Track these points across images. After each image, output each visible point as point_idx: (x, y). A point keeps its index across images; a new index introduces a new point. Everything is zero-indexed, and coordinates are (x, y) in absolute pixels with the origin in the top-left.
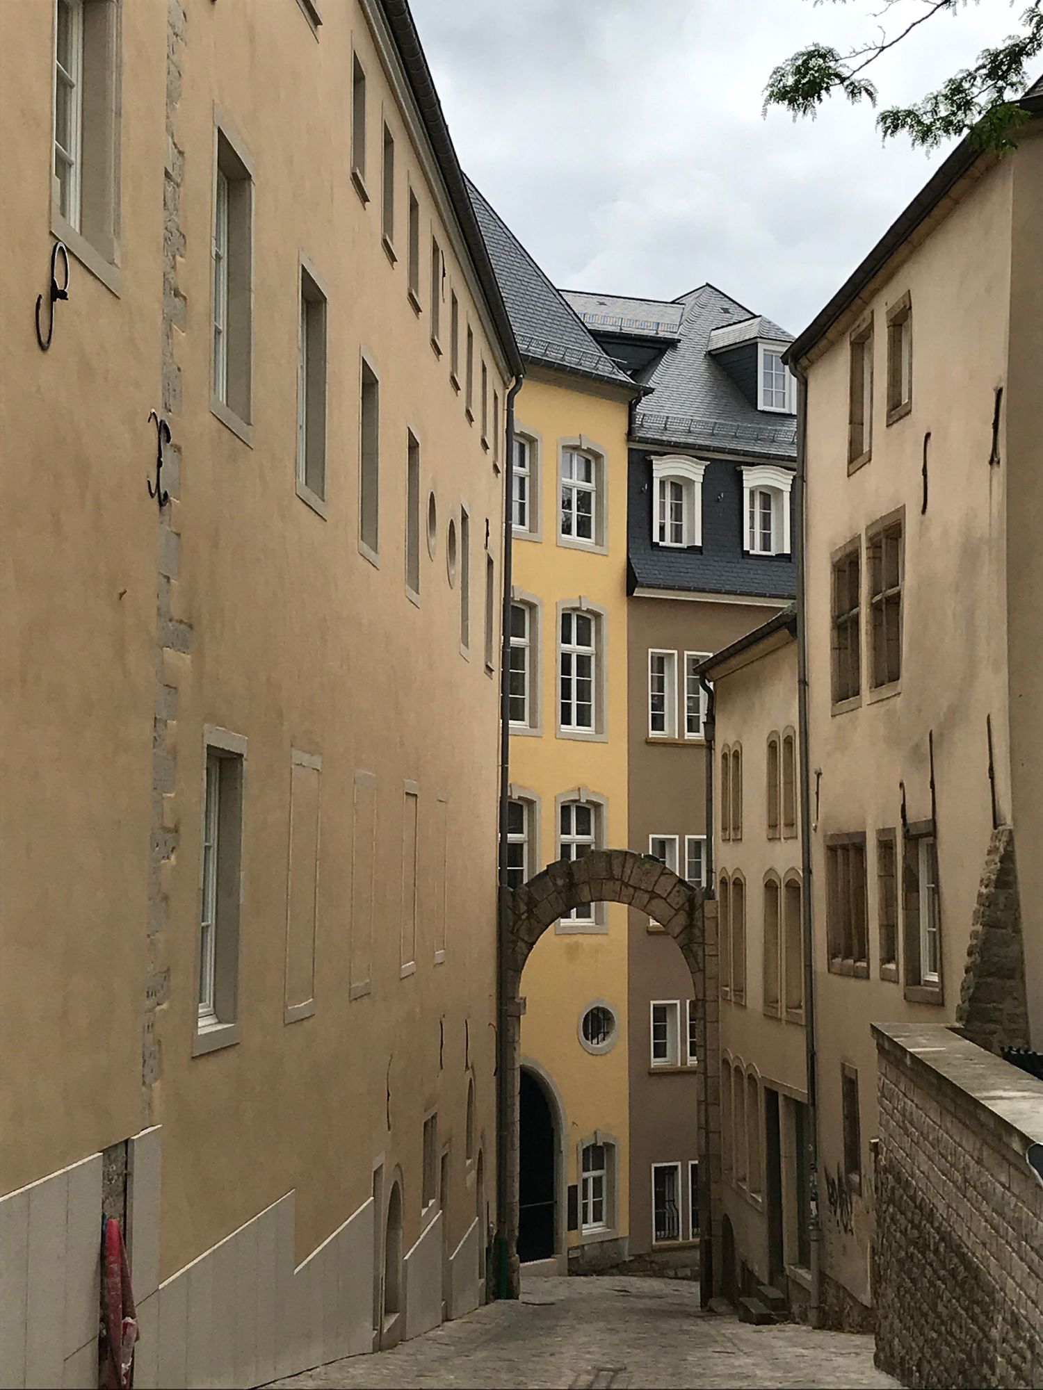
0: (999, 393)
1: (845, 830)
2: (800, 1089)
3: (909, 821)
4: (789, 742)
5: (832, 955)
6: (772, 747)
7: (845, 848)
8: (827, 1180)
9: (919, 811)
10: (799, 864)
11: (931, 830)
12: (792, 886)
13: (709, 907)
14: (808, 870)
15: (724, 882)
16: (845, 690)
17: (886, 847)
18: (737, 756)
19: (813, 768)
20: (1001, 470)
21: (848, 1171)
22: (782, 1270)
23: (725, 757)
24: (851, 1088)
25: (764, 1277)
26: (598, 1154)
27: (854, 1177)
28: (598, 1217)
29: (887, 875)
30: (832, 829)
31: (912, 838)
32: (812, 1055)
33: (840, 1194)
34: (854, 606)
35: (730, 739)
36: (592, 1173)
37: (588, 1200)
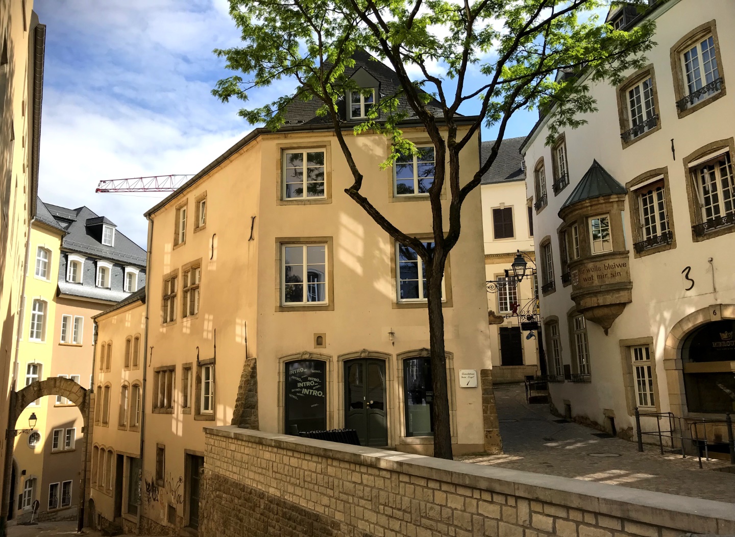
0: (253, 219)
1: (164, 365)
2: (136, 453)
3: (200, 359)
4: (137, 339)
5: (155, 407)
6: (128, 341)
7: (164, 372)
8: (146, 483)
9: (206, 355)
10: (140, 378)
11: (213, 362)
12: (136, 386)
13: (92, 395)
14: (145, 380)
15: (100, 387)
17: (187, 369)
18: (109, 345)
19: (149, 345)
20: (255, 243)
21: (157, 480)
22: (120, 515)
23: (103, 346)
24: (161, 451)
25: (111, 519)
26: (31, 482)
27: (161, 482)
28: (28, 504)
29: (185, 379)
30: (158, 365)
31: (200, 365)
32: (142, 442)
33: (152, 488)
34: (173, 291)
35: (107, 340)
36: (28, 489)
37: (25, 499)
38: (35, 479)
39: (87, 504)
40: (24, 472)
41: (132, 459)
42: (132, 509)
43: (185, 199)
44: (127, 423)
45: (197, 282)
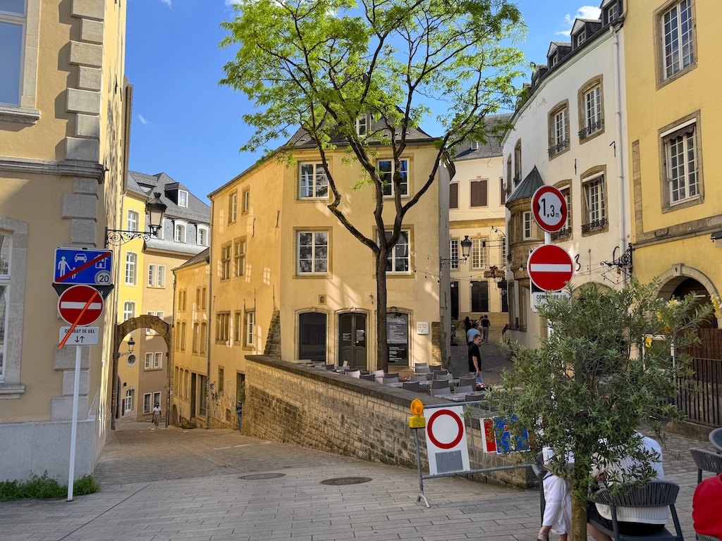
0: (279, 212)
1: (223, 310)
2: (204, 372)
3: (246, 308)
4: (204, 289)
5: (217, 340)
6: (198, 290)
7: (223, 315)
8: (212, 394)
9: (250, 306)
10: (207, 319)
11: (254, 310)
12: (204, 324)
13: (173, 329)
14: (210, 320)
15: (178, 323)
16: (225, 277)
17: (238, 314)
18: (185, 292)
19: (213, 295)
20: (279, 229)
21: (219, 391)
22: (195, 416)
23: (180, 292)
24: (221, 371)
25: (188, 419)
26: (131, 392)
27: (221, 393)
28: (129, 408)
29: (237, 321)
30: (219, 310)
31: (246, 312)
32: (209, 364)
33: (215, 397)
34: (228, 257)
35: (183, 288)
36: (129, 397)
37: (127, 404)
38: (133, 390)
39: (171, 408)
40: (125, 384)
41: (202, 376)
42: (202, 412)
43: (235, 188)
44: (198, 350)
45: (244, 252)
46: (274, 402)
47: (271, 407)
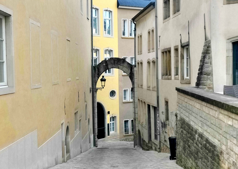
2: (155, 104)
3: (182, 43)
4: (153, 31)
5: (163, 75)
6: (149, 33)
7: (166, 52)
8: (161, 122)
10: (155, 57)
11: (188, 44)
12: (154, 62)
13: (135, 69)
14: (157, 58)
15: (138, 63)
16: (167, 16)
17: (176, 50)
18: (141, 36)
19: (158, 35)
22: (151, 140)
23: (138, 37)
24: (167, 103)
25: (147, 142)
26: (113, 118)
27: (167, 122)
28: (113, 130)
29: (177, 56)
30: (163, 48)
31: (183, 47)
32: (158, 97)
33: (164, 125)
35: (140, 33)
36: (112, 122)
37: (111, 127)
38: (115, 117)
39: (137, 132)
40: (109, 113)
41: (155, 108)
42: (156, 137)
44: (151, 85)
46: (197, 136)
47: (195, 141)
